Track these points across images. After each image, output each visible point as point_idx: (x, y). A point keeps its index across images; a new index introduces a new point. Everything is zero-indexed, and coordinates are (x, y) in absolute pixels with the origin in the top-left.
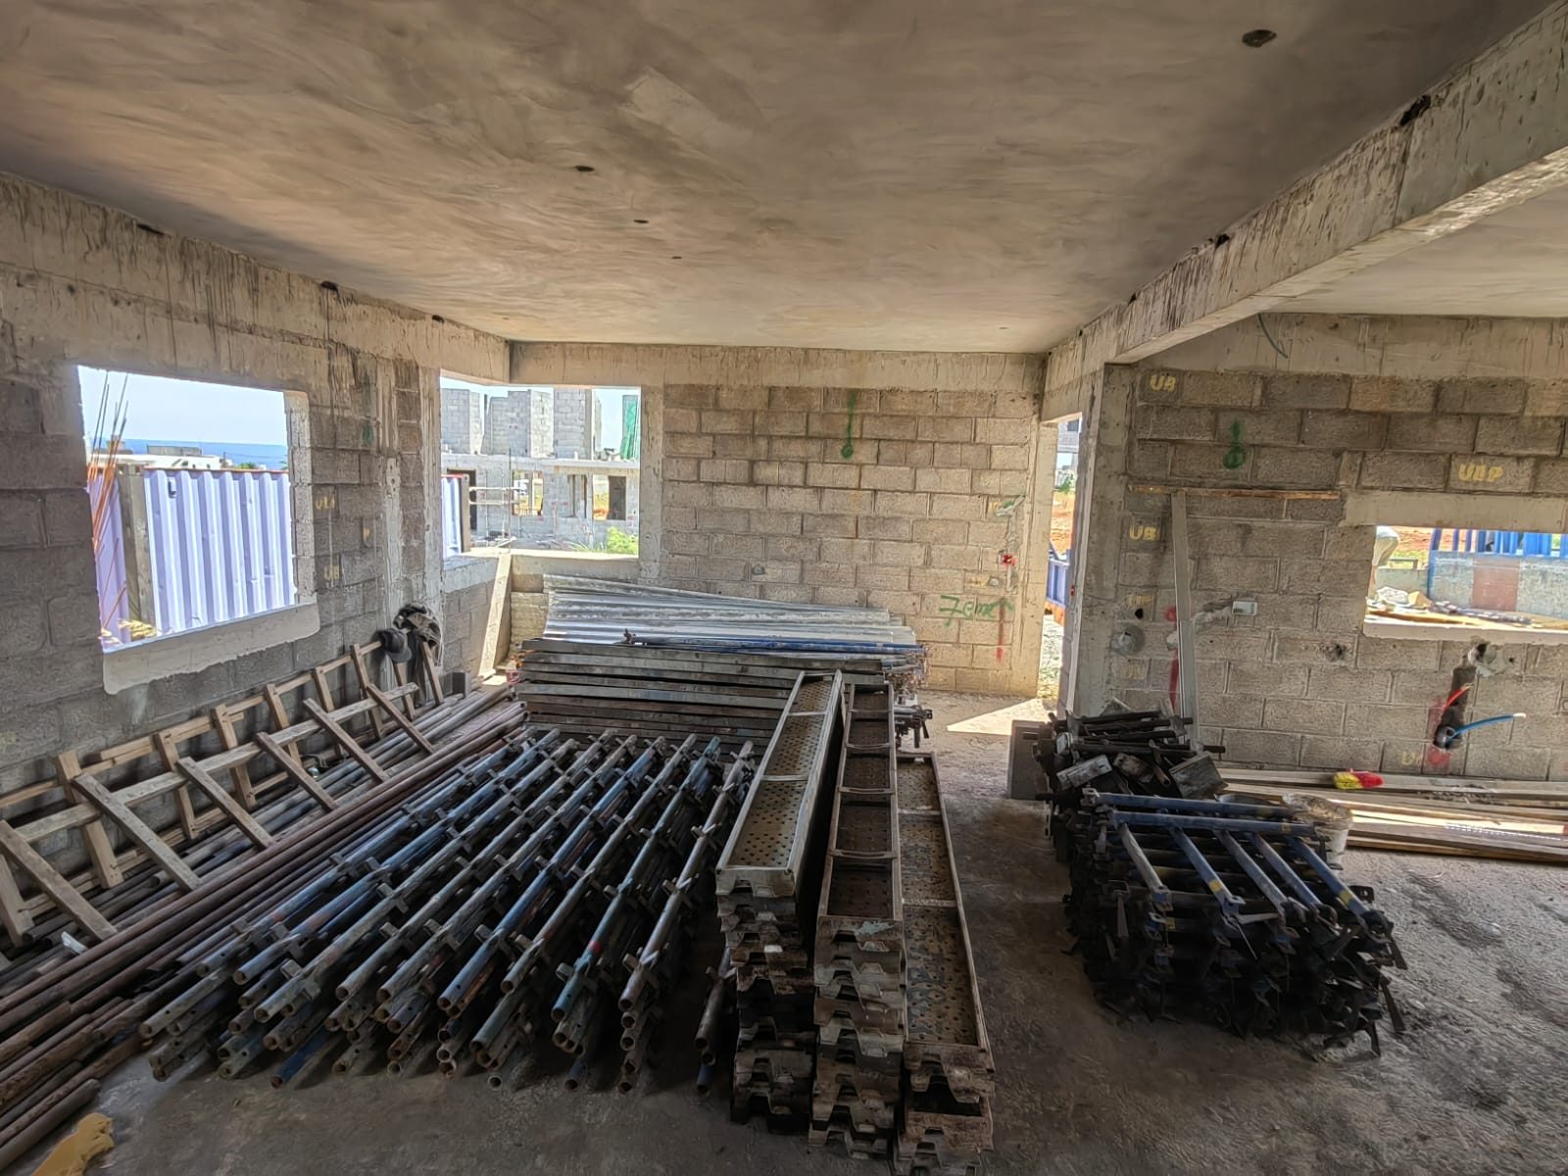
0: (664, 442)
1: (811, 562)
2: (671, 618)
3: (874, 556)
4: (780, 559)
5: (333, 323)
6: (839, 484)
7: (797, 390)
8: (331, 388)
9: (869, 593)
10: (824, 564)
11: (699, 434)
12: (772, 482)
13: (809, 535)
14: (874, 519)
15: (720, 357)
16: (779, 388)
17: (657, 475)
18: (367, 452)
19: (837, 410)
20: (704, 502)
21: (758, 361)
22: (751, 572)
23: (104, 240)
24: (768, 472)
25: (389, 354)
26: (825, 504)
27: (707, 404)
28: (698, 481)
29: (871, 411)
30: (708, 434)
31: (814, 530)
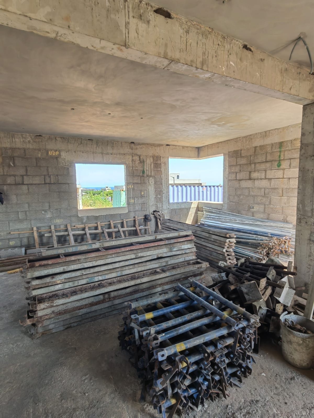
0: (228, 169)
1: (268, 205)
2: (227, 221)
3: (289, 203)
4: (258, 204)
5: (133, 150)
6: (276, 177)
7: (263, 146)
8: (132, 163)
9: (287, 217)
10: (272, 206)
11: (237, 165)
12: (256, 178)
13: (267, 196)
14: (288, 189)
15: (242, 140)
16: (258, 146)
17: (226, 179)
18: (143, 176)
19: (275, 151)
20: (238, 186)
21: (251, 139)
22: (250, 208)
23: (81, 143)
24: (254, 175)
25: (151, 155)
26: (272, 184)
27: (238, 156)
28: (236, 180)
29: (287, 149)
30: (238, 165)
31: (268, 194)
